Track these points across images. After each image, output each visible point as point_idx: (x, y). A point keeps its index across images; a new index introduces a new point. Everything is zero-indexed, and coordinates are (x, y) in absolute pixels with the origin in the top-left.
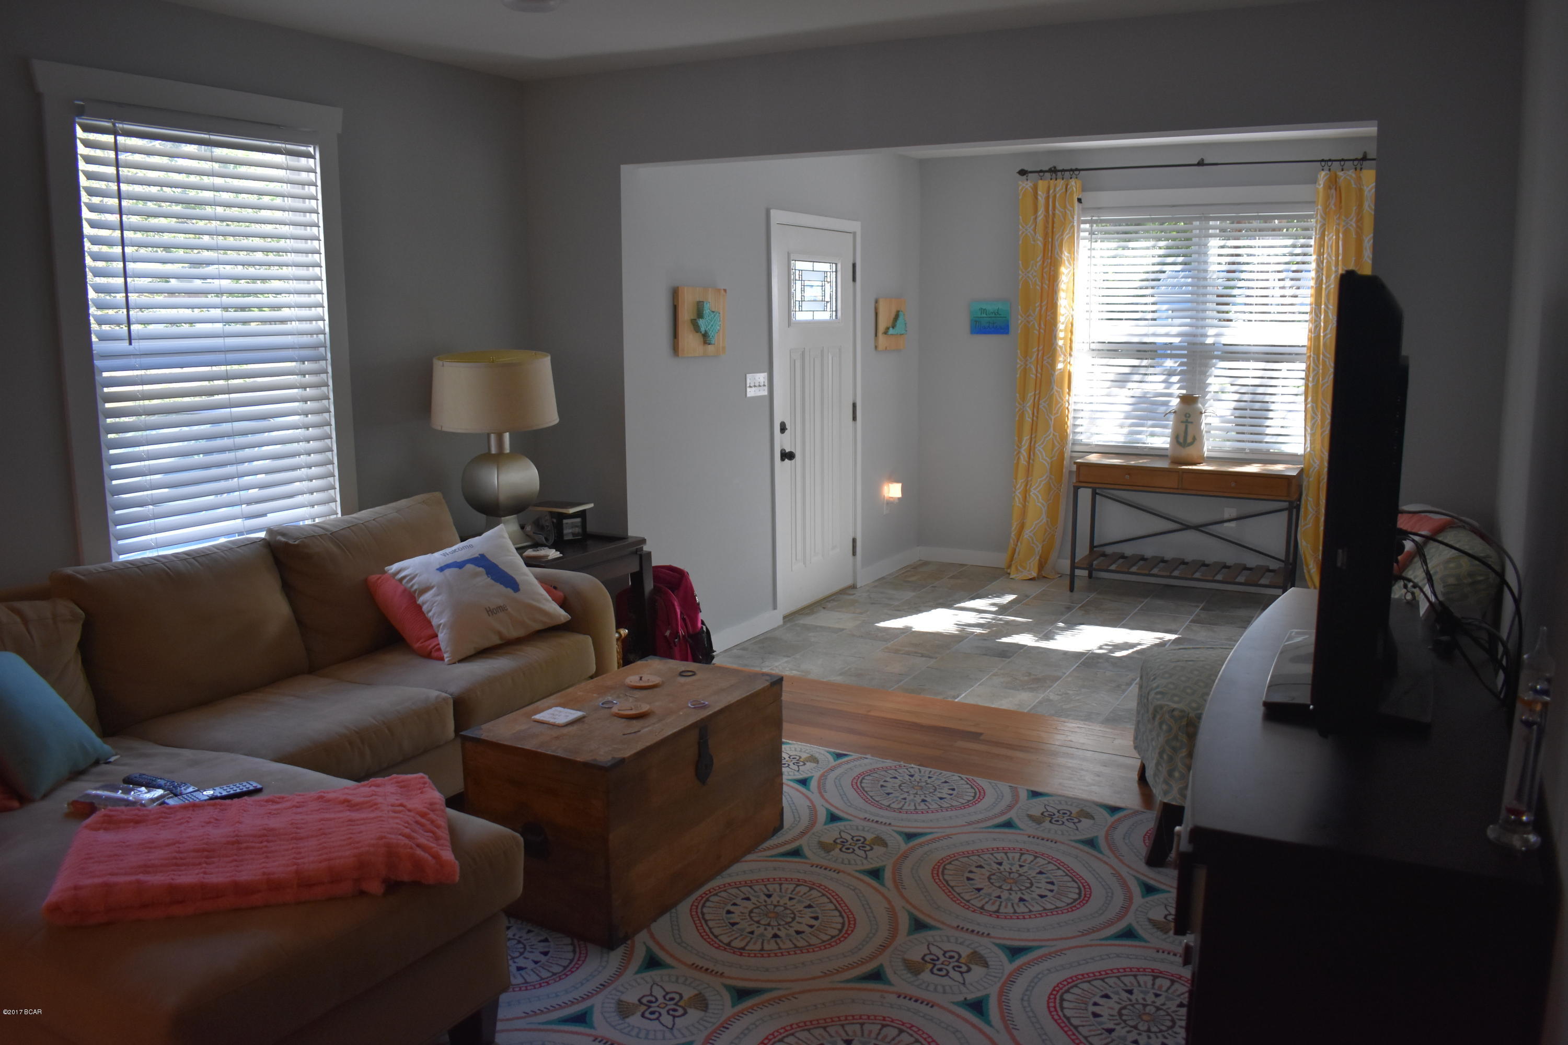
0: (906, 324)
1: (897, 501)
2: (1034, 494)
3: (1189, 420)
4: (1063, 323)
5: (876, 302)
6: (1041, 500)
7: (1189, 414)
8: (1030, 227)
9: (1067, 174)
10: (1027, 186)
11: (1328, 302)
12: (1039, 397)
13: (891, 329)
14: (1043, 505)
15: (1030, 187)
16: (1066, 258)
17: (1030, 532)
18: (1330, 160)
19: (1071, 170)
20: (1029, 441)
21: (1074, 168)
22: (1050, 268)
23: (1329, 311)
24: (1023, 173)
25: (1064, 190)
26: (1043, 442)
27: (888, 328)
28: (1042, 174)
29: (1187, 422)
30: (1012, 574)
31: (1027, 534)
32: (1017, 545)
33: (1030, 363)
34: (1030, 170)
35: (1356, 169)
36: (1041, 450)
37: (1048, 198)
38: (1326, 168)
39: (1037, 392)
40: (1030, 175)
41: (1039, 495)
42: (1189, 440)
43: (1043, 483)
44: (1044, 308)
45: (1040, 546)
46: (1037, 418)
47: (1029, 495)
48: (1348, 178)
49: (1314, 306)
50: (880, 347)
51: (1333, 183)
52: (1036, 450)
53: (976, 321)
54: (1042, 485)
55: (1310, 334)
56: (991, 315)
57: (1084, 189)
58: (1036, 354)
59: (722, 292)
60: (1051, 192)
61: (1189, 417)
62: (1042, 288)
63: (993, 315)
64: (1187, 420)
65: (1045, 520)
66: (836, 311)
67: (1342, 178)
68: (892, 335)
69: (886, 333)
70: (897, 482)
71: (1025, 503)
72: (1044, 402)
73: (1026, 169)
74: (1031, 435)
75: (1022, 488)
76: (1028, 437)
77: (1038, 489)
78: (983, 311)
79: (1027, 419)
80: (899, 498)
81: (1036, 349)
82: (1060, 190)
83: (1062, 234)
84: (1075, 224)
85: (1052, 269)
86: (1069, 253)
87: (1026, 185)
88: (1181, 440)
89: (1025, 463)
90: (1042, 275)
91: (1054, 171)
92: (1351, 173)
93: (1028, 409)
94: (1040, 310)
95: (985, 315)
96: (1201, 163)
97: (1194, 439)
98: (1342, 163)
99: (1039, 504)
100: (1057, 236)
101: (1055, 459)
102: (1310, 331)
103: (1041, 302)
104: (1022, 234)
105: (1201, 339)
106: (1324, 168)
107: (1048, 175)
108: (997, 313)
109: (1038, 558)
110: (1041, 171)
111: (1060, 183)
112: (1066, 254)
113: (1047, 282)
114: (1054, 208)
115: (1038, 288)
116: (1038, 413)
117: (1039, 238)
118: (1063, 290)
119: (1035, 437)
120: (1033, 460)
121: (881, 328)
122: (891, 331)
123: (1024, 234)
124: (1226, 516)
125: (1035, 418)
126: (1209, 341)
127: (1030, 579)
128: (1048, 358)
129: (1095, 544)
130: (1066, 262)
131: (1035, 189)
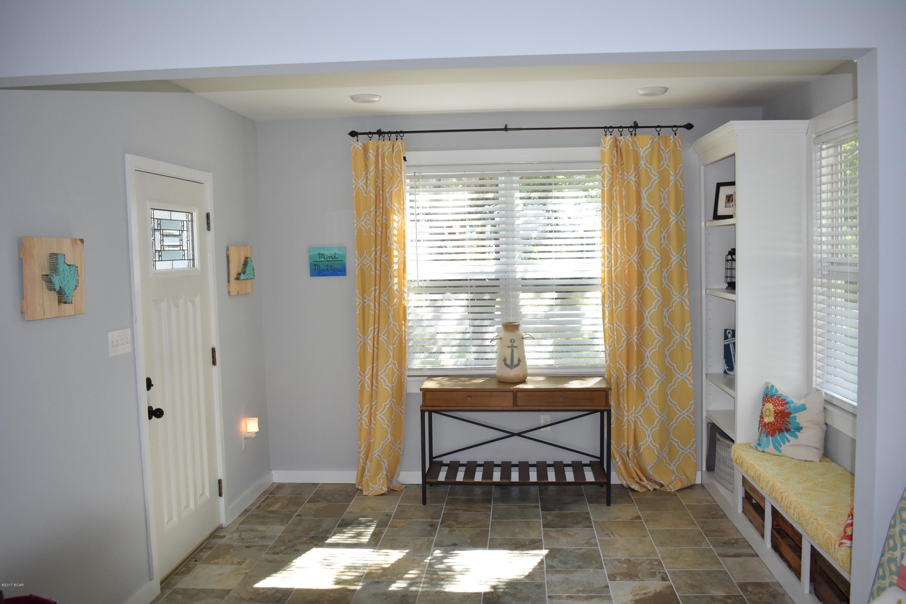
0: (253, 269)
1: (254, 435)
2: (380, 417)
3: (515, 345)
4: (396, 263)
5: (228, 250)
6: (386, 422)
7: (514, 340)
8: (361, 182)
9: (393, 136)
10: (358, 146)
11: (617, 242)
12: (378, 331)
13: (242, 274)
14: (387, 425)
15: (361, 146)
16: (395, 209)
17: (378, 452)
18: (611, 127)
19: (397, 132)
20: (371, 370)
21: (399, 130)
22: (382, 217)
23: (618, 249)
24: (353, 134)
25: (391, 149)
26: (385, 371)
27: (239, 274)
28: (370, 136)
29: (512, 346)
30: (364, 491)
31: (376, 453)
32: (365, 464)
33: (368, 300)
34: (359, 132)
35: (631, 134)
36: (384, 377)
37: (377, 156)
38: (608, 133)
39: (376, 326)
40: (359, 136)
41: (384, 418)
42: (516, 362)
43: (387, 406)
44: (378, 252)
45: (386, 462)
46: (378, 349)
47: (375, 419)
48: (627, 141)
49: (606, 245)
50: (232, 293)
51: (616, 144)
52: (379, 377)
53: (315, 265)
54: (386, 408)
55: (603, 268)
56: (329, 259)
57: (407, 150)
58: (373, 293)
59: (79, 242)
60: (380, 151)
61: (514, 342)
62: (376, 234)
63: (331, 259)
64: (512, 345)
65: (390, 439)
66: (193, 259)
67: (623, 141)
68: (243, 280)
69: (237, 279)
70: (253, 416)
71: (370, 425)
72: (384, 335)
73: (356, 131)
74: (373, 365)
75: (367, 412)
76: (371, 367)
77: (384, 412)
78: (321, 255)
79: (369, 350)
80: (256, 433)
81: (373, 288)
82: (388, 149)
83: (391, 188)
84: (403, 179)
85: (384, 217)
86: (399, 203)
87: (357, 144)
88: (509, 362)
89: (369, 390)
90: (376, 223)
91: (380, 133)
92: (628, 137)
93: (369, 341)
94: (376, 254)
95: (323, 260)
96: (506, 129)
97: (519, 361)
98: (621, 130)
99: (385, 426)
100: (387, 190)
101: (395, 384)
102: (603, 265)
103: (376, 248)
104: (355, 187)
105: (511, 275)
106: (607, 133)
107: (376, 136)
108: (334, 257)
109: (385, 473)
110: (370, 133)
111: (387, 143)
112: (396, 205)
113: (380, 229)
114: (383, 165)
115: (373, 234)
116: (378, 345)
117: (372, 190)
118: (395, 235)
119: (377, 365)
120: (377, 387)
121: (233, 274)
122: (242, 277)
123: (357, 188)
124: (542, 423)
125: (375, 349)
126: (518, 276)
127: (382, 495)
128: (384, 296)
129: (434, 455)
130: (396, 212)
131: (365, 149)
